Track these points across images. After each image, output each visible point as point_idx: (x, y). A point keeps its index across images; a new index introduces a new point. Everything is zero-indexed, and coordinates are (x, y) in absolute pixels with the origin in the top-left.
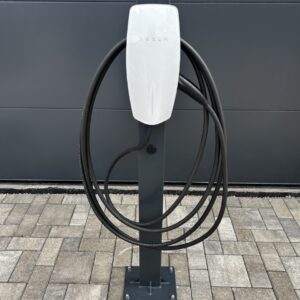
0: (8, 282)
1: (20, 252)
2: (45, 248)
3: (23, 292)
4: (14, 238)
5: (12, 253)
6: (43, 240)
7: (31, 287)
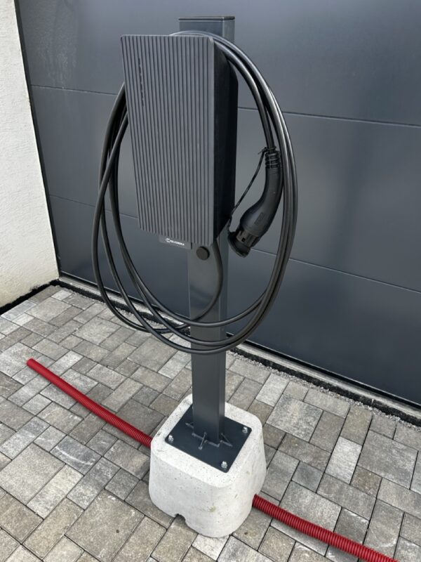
0: (69, 410)
1: (96, 383)
2: (119, 389)
3: (75, 427)
4: (99, 366)
5: (89, 380)
6: (124, 378)
7: (84, 426)
